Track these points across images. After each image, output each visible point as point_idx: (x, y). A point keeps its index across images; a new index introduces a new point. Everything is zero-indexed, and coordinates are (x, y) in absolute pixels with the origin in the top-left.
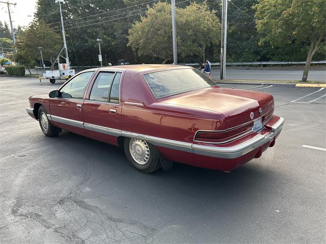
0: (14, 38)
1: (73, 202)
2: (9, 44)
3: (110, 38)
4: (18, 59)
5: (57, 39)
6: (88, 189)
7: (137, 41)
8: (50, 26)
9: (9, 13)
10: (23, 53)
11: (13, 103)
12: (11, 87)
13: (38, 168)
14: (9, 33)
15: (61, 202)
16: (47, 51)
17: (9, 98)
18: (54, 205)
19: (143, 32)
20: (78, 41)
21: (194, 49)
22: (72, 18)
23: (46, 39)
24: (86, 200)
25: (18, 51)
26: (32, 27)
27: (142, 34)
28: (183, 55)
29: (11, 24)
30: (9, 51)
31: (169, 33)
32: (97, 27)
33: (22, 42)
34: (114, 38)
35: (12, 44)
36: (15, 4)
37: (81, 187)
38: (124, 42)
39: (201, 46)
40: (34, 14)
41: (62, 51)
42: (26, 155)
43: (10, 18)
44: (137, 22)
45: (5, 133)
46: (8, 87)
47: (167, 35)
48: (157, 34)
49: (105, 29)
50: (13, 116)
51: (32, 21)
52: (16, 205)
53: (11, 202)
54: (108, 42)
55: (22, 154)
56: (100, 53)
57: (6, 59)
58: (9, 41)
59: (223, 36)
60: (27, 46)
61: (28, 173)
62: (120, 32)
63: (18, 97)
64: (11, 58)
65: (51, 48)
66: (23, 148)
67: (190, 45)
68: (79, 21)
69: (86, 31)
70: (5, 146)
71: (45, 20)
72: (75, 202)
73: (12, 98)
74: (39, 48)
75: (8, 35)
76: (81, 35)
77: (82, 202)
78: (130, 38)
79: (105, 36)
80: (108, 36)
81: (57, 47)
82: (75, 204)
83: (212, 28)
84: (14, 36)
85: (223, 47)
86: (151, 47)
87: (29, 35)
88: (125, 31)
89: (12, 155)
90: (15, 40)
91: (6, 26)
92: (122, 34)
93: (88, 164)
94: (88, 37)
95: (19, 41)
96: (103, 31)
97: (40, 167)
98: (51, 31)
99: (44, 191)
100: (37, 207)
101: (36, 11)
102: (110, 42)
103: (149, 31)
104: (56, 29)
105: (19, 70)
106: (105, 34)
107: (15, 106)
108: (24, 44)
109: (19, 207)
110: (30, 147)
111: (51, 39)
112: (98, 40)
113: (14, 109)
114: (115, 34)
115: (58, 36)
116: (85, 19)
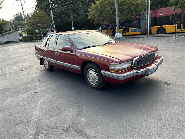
0: (25, 21)
1: (75, 131)
2: (23, 24)
3: (77, 16)
4: (28, 32)
5: (48, 19)
6: (83, 120)
7: (94, 15)
8: (44, 12)
9: (22, 6)
10: (31, 28)
11: (27, 57)
12: (26, 47)
13: (47, 102)
14: (23, 18)
15: (67, 131)
16: (44, 26)
17: (25, 54)
18: (62, 134)
19: (97, 9)
20: (59, 19)
21: (129, 17)
22: (55, 6)
23: (42, 19)
24: (84, 130)
25: (28, 27)
26: (34, 13)
27: (97, 11)
28: (122, 21)
29: (23, 13)
30: (24, 28)
31: (113, 9)
32: (69, 10)
33: (30, 22)
34: (79, 15)
35: (25, 24)
36: (25, 1)
37: (78, 117)
38: (85, 17)
39: (133, 15)
40: (35, 6)
41: (51, 25)
42: (39, 91)
43: (23, 9)
44: (93, 4)
45: (25, 76)
46: (24, 48)
47: (112, 10)
48: (106, 10)
49: (74, 11)
50: (28, 65)
51: (34, 10)
52: (36, 133)
53: (32, 131)
54: (76, 18)
55: (36, 91)
56: (73, 25)
57: (22, 32)
58: (23, 22)
59: (148, 7)
60: (33, 24)
61: (42, 106)
62: (83, 11)
63: (30, 53)
64: (24, 32)
65: (45, 24)
66: (36, 86)
67: (127, 15)
68: (59, 7)
69: (63, 13)
70: (25, 85)
71: (41, 9)
72: (77, 131)
73: (27, 54)
74: (39, 25)
75: (22, 19)
76: (60, 16)
77: (81, 131)
78: (89, 14)
79: (74, 15)
80: (76, 14)
81: (48, 23)
82: (77, 134)
83: (140, 3)
84: (25, 19)
85: (148, 14)
86: (102, 18)
87: (33, 18)
88: (85, 11)
89: (30, 92)
90: (26, 22)
91: (21, 14)
92: (84, 12)
93: (79, 98)
94: (65, 16)
95: (28, 22)
96: (73, 12)
97: (48, 101)
98: (45, 14)
99: (53, 121)
100: (50, 135)
101: (36, 4)
102: (77, 18)
103: (101, 9)
104: (47, 13)
105: (29, 38)
106: (74, 13)
107: (29, 59)
108: (31, 23)
109: (38, 135)
110: (40, 86)
111: (45, 19)
112: (71, 17)
113: (29, 61)
114: (80, 13)
115: (49, 17)
116: (63, 6)
